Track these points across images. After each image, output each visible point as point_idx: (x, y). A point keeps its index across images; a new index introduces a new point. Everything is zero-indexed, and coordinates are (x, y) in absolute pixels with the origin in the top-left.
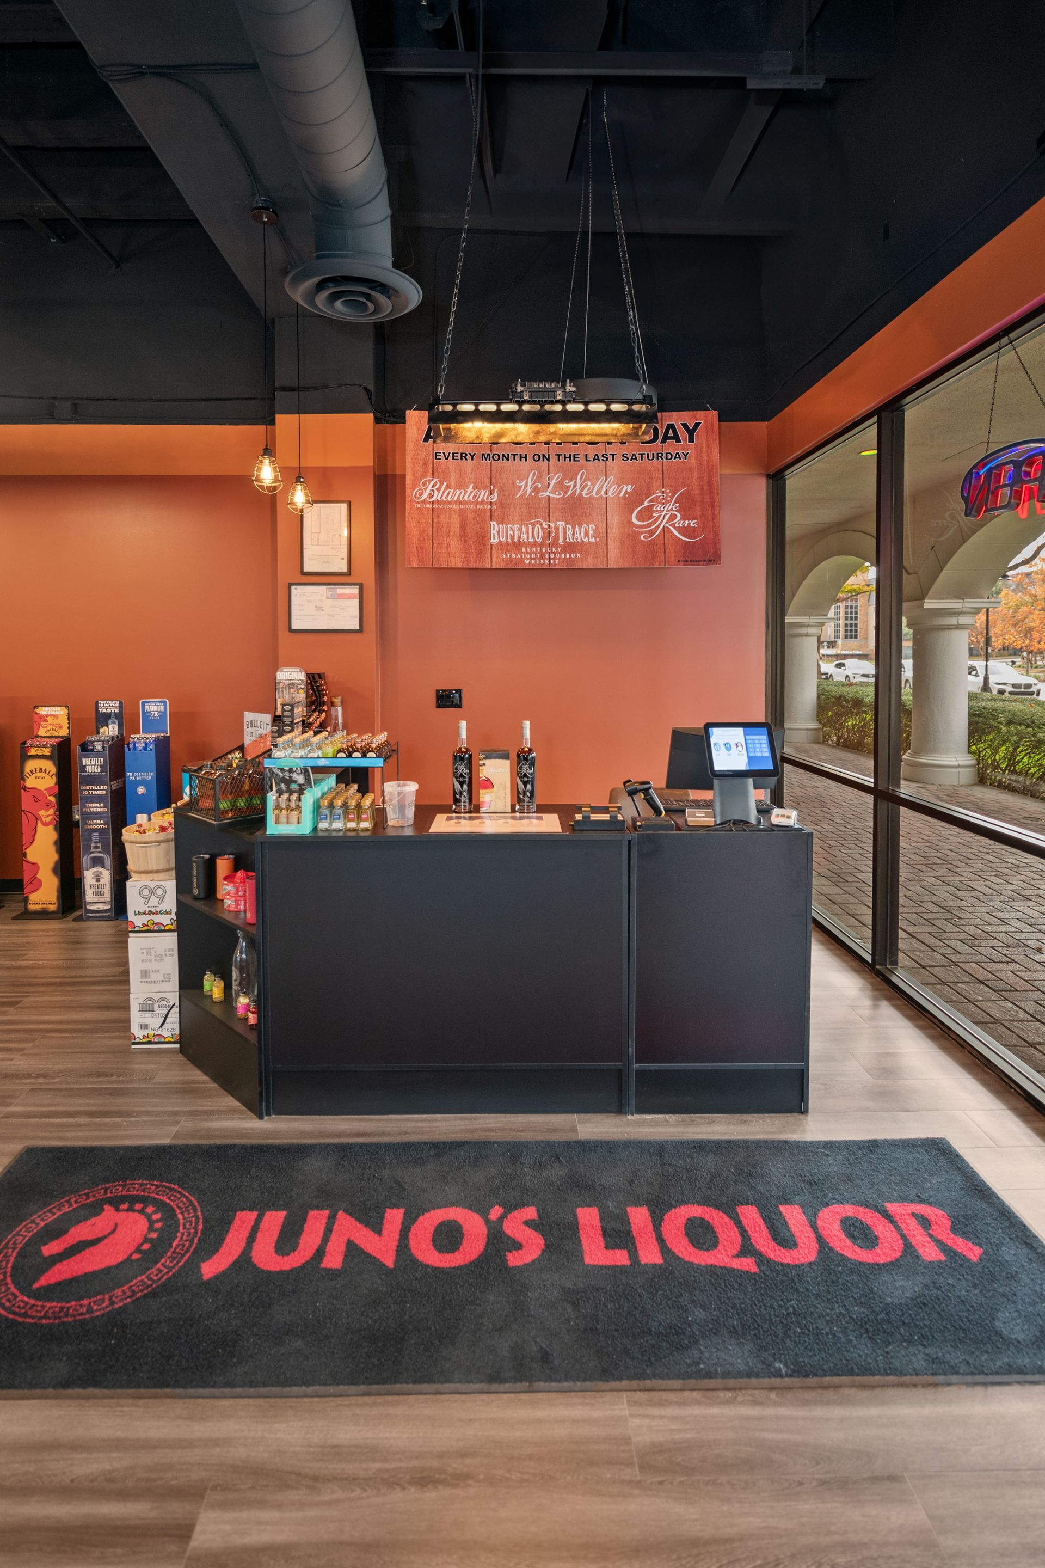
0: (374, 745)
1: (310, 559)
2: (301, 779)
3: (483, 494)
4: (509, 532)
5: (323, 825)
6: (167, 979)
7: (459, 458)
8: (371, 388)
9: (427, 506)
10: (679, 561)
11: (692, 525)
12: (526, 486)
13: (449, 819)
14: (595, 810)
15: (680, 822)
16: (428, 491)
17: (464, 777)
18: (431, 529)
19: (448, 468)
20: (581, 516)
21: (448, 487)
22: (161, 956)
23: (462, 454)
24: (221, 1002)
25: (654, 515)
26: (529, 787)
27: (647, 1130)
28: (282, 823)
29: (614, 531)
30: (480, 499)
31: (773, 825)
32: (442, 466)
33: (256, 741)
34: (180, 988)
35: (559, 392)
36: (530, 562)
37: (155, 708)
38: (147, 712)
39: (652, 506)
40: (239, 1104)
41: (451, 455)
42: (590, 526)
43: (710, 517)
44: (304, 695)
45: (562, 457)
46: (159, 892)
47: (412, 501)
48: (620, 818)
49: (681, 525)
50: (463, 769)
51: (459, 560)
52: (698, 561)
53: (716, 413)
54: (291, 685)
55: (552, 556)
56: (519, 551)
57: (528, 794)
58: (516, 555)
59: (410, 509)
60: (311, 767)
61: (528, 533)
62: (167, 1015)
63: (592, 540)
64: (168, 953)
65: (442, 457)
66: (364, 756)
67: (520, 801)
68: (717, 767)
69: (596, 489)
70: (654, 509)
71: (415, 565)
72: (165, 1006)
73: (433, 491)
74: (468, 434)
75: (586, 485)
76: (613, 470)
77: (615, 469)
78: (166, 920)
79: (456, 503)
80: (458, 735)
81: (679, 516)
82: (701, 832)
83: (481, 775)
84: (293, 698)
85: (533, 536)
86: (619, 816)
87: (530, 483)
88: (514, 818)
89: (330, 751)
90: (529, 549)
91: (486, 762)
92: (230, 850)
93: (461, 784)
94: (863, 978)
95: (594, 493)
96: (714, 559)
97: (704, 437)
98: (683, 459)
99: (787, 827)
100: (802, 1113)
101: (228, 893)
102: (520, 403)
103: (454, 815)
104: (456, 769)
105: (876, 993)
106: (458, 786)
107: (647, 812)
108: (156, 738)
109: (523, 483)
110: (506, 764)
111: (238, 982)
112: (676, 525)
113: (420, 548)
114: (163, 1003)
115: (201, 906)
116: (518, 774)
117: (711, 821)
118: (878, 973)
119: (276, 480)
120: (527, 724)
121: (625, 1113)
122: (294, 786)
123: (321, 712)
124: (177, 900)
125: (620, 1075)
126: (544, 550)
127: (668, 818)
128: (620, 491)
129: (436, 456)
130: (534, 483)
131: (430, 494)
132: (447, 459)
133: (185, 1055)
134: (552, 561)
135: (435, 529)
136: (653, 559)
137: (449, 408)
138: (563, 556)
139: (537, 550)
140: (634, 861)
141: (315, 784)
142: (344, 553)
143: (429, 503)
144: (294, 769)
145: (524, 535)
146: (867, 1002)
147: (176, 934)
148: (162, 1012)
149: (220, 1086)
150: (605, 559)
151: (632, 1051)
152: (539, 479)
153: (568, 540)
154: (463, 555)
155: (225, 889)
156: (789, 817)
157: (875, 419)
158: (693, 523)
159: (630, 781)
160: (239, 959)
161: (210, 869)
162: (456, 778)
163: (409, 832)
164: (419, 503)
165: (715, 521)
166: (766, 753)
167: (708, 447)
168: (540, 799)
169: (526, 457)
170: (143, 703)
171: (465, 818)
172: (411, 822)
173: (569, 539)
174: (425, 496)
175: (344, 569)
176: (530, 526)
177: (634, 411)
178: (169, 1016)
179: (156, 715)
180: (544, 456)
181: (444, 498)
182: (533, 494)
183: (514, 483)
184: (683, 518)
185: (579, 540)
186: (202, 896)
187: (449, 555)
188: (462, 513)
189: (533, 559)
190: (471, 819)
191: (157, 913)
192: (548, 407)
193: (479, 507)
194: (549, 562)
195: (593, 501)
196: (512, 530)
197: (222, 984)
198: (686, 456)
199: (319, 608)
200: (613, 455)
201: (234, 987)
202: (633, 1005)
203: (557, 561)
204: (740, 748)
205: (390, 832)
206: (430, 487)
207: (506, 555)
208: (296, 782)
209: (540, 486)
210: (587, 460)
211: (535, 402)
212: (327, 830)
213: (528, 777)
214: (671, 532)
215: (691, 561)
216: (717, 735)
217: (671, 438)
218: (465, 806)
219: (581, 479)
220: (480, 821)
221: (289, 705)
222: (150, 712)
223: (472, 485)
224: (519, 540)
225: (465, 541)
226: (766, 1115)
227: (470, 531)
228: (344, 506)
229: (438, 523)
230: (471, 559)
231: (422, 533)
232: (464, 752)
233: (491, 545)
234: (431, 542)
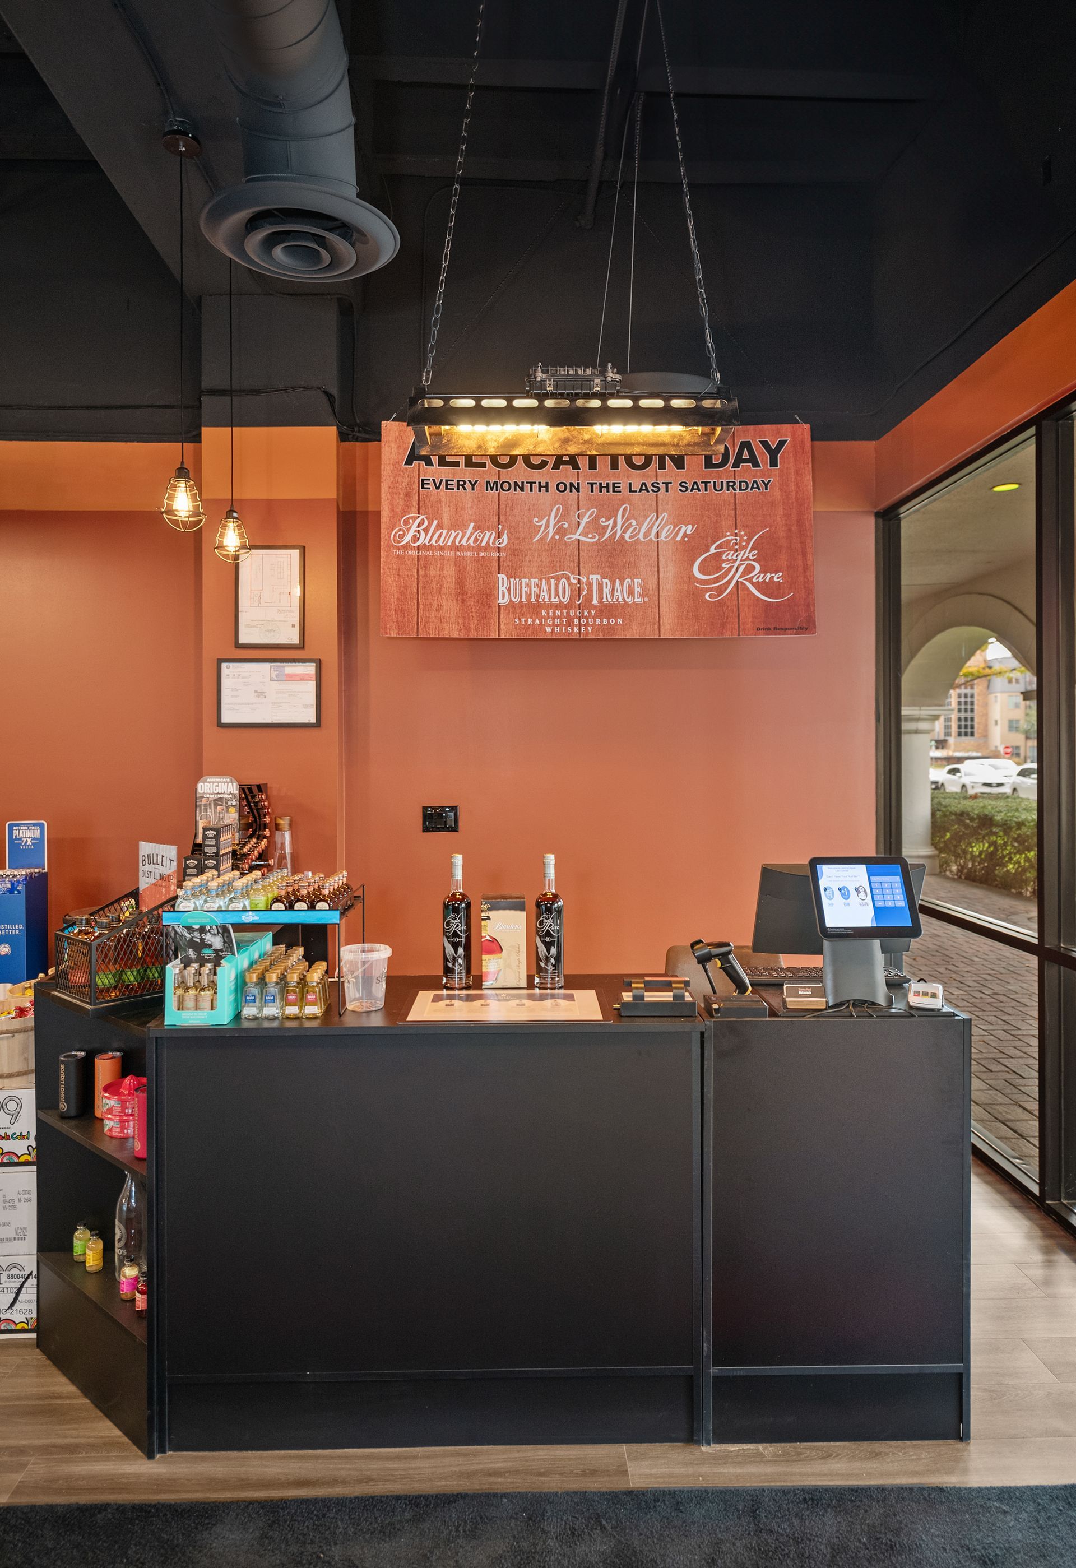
0: (326, 892)
1: (247, 626)
2: (217, 942)
3: (488, 537)
4: (524, 589)
5: (249, 1011)
6: (20, 1236)
7: (455, 487)
8: (334, 391)
9: (411, 553)
10: (758, 629)
11: (776, 580)
12: (548, 526)
13: (437, 999)
14: (650, 987)
15: (775, 1002)
16: (411, 533)
17: (459, 937)
18: (415, 584)
19: (440, 501)
20: (624, 567)
21: (440, 526)
22: (13, 1201)
23: (458, 481)
24: (97, 1273)
25: (724, 565)
26: (553, 951)
27: (732, 1470)
28: (188, 1009)
29: (669, 588)
30: (483, 544)
31: (911, 1008)
32: (432, 498)
33: (155, 884)
34: (38, 1251)
35: (597, 381)
36: (553, 630)
37: (27, 833)
38: (16, 839)
39: (721, 554)
40: (119, 1433)
41: (444, 482)
42: (636, 581)
43: (801, 569)
44: (236, 815)
45: (596, 487)
46: (12, 1106)
47: (389, 546)
48: (688, 998)
49: (760, 580)
50: (457, 924)
51: (455, 627)
52: (785, 629)
53: (807, 426)
54: (218, 801)
55: (583, 621)
56: (538, 615)
57: (553, 961)
58: (534, 621)
59: (387, 556)
60: (232, 924)
61: (549, 590)
62: (20, 1290)
63: (638, 600)
64: (23, 1197)
65: (432, 486)
66: (312, 907)
67: (540, 970)
68: (829, 924)
69: (643, 530)
70: (724, 557)
71: (394, 634)
72: (17, 1277)
73: (419, 532)
74: (467, 443)
75: (630, 525)
76: (667, 503)
77: (670, 503)
78: (21, 1148)
79: (450, 548)
80: (451, 874)
81: (758, 568)
82: (807, 1019)
83: (483, 934)
84: (221, 819)
85: (557, 595)
86: (687, 994)
87: (552, 522)
88: (531, 997)
89: (261, 900)
90: (551, 612)
91: (491, 914)
92: (115, 1045)
93: (455, 946)
94: (1029, 1218)
95: (641, 536)
96: (806, 626)
97: (792, 460)
98: (763, 490)
99: (932, 1010)
100: (961, 1439)
101: (110, 1111)
102: (541, 397)
103: (445, 992)
104: (448, 924)
105: (1049, 1242)
106: (450, 950)
107: (725, 986)
108: (26, 875)
109: (544, 522)
110: (519, 919)
111: (123, 1243)
112: (754, 580)
113: (401, 611)
114: (15, 1271)
115: (70, 1130)
116: (537, 932)
117: (821, 1002)
118: (1050, 1213)
119: (196, 513)
120: (551, 859)
121: (698, 1442)
122: (207, 953)
123: (260, 838)
124: (38, 1120)
125: (691, 1384)
126: (571, 613)
127: (756, 997)
128: (677, 534)
129: (423, 483)
130: (559, 522)
131: (415, 536)
132: (438, 488)
133: (44, 1352)
134: (583, 629)
135: (421, 584)
136: (723, 626)
137: (438, 403)
138: (598, 621)
139: (562, 613)
140: (710, 1063)
141: (239, 948)
142: (295, 618)
143: (412, 548)
144: (208, 928)
145: (545, 594)
146: (1038, 1257)
147: (34, 1168)
148: (13, 1285)
149: (93, 1402)
150: (656, 626)
151: (707, 1347)
152: (564, 516)
153: (605, 600)
154: (460, 620)
155: (106, 1103)
156: (934, 996)
157: (1032, 430)
158: (777, 577)
159: (701, 942)
160: (125, 1208)
161: (86, 1071)
162: (448, 937)
163: (377, 1021)
164: (399, 548)
165: (808, 574)
166: (901, 902)
167: (797, 472)
168: (568, 967)
169: (547, 487)
170: (11, 826)
171: (460, 998)
172: (381, 1004)
173: (607, 598)
174: (408, 538)
175: (296, 640)
176: (552, 580)
177: (704, 408)
178: (24, 1290)
179: (29, 842)
180: (572, 485)
181: (433, 542)
182: (557, 537)
183: (531, 522)
184: (764, 571)
185: (620, 600)
186: (73, 1113)
187: (441, 620)
188: (458, 562)
189: (557, 626)
190: (469, 998)
191: (8, 1138)
192: (580, 403)
193: (482, 554)
194: (580, 630)
195: (639, 547)
196: (529, 586)
197: (100, 1244)
198: (766, 485)
199: (260, 694)
200: (667, 484)
201: (117, 1251)
202: (709, 1278)
203: (590, 629)
204: (862, 895)
205: (349, 1021)
206: (414, 527)
207: (520, 620)
208: (210, 946)
209: (566, 526)
210: (630, 491)
211: (562, 396)
212: (256, 1019)
213: (552, 936)
214: (748, 589)
215: (775, 628)
216: (829, 876)
217: (746, 461)
218: (460, 979)
219: (623, 516)
220: (482, 1002)
221: (213, 829)
222: (20, 839)
223: (472, 524)
224: (537, 600)
225: (463, 601)
226: (908, 1443)
227: (470, 587)
228: (296, 553)
229: (425, 576)
230: (472, 626)
231: (403, 591)
232: (459, 900)
233: (499, 606)
234: (415, 602)
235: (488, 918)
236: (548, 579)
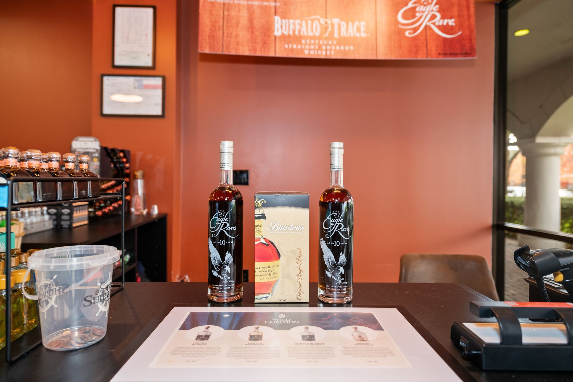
1: (120, 54)
9: (219, 1)
10: (439, 54)
17: (227, 239)
18: (221, 21)
20: (354, 13)
25: (417, 14)
26: (343, 258)
29: (382, 28)
36: (309, 53)
39: (415, 8)
43: (466, 17)
44: (98, 164)
49: (441, 23)
51: (247, 48)
52: (457, 54)
54: (86, 153)
55: (329, 47)
56: (300, 42)
57: (342, 270)
58: (297, 46)
59: (204, 3)
63: (363, 35)
67: (326, 281)
70: (417, 9)
71: (207, 51)
80: (219, 163)
81: (439, 16)
83: (257, 236)
85: (312, 30)
90: (308, 41)
93: (222, 251)
96: (470, 52)
106: (215, 254)
110: (301, 218)
112: (437, 24)
113: (212, 37)
116: (322, 235)
120: (337, 147)
126: (321, 42)
134: (328, 52)
135: (225, 21)
136: (417, 52)
138: (338, 49)
139: (315, 42)
142: (150, 49)
150: (375, 52)
154: (250, 44)
158: (451, 22)
165: (471, 20)
173: (344, 33)
175: (149, 64)
176: (309, 22)
184: (443, 18)
187: (238, 43)
188: (250, 8)
189: (312, 50)
193: (264, 4)
194: (326, 52)
195: (364, 2)
196: (294, 24)
199: (125, 95)
203: (332, 53)
207: (288, 46)
213: (340, 240)
214: (433, 29)
215: (450, 54)
218: (228, 292)
225: (252, 32)
227: (257, 23)
228: (150, 11)
229: (228, 15)
230: (258, 48)
231: (214, 24)
232: (227, 194)
233: (275, 37)
234: (221, 31)
235: (263, 217)
236: (306, 21)
